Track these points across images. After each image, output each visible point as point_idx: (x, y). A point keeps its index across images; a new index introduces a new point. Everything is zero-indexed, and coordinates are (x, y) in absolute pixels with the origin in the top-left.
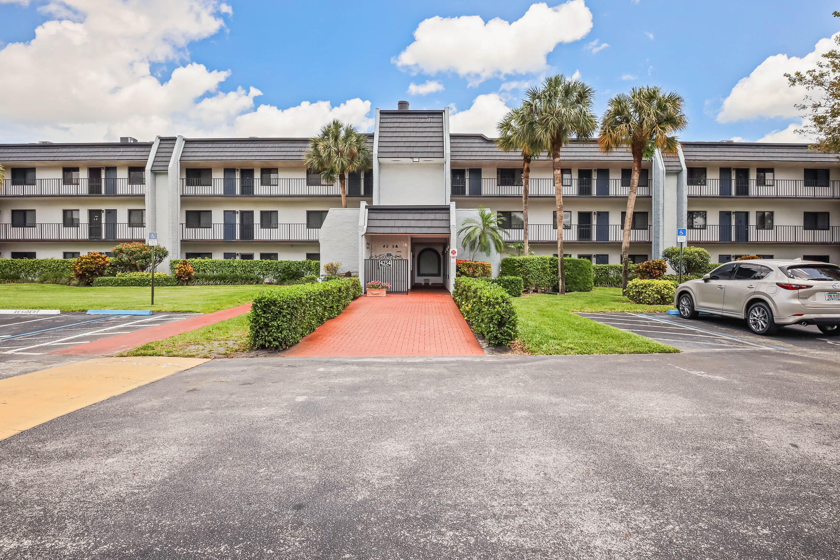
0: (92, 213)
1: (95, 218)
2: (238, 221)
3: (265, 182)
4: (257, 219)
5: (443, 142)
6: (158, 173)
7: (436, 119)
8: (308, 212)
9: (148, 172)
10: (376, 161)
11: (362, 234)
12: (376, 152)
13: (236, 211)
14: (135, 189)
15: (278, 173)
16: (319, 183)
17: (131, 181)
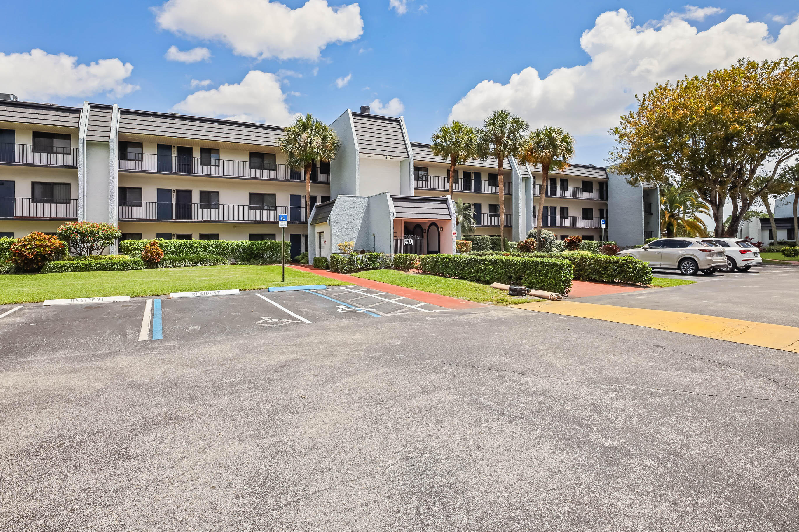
2: (174, 200)
3: (205, 162)
4: (196, 199)
5: (405, 145)
6: (89, 144)
7: (396, 125)
8: (251, 194)
9: (81, 141)
10: (357, 155)
11: (392, 218)
12: (357, 147)
13: (171, 190)
14: (43, 158)
15: (219, 154)
16: (261, 167)
17: (36, 148)
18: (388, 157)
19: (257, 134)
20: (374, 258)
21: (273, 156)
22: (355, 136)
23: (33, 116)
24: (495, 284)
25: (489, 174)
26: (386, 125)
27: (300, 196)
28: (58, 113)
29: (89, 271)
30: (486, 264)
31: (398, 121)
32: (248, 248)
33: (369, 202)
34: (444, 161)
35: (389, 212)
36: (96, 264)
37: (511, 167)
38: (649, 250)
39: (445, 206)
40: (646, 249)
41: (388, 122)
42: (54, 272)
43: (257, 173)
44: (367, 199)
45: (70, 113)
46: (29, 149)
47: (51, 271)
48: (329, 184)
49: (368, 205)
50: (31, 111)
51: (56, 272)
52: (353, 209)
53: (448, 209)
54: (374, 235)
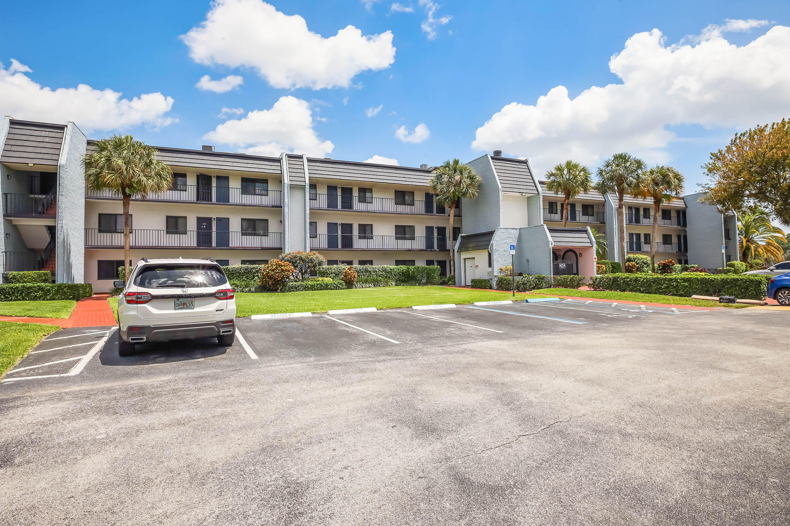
0: (200, 220)
1: (203, 225)
3: (362, 200)
4: (356, 231)
5: (534, 183)
6: (292, 187)
7: (524, 166)
8: (396, 226)
9: (286, 186)
10: (500, 193)
11: (551, 246)
12: (500, 187)
13: (337, 223)
14: (249, 199)
15: (372, 193)
16: (404, 203)
17: (245, 191)
18: (523, 194)
19: (406, 176)
20: (542, 279)
21: (412, 193)
22: (497, 177)
23: (249, 165)
24: (694, 296)
25: (583, 205)
26: (517, 166)
27: (433, 227)
28: (266, 163)
29: (313, 290)
30: (678, 282)
31: (525, 162)
32: (406, 272)
33: (520, 233)
34: (555, 195)
35: (548, 241)
36: (317, 285)
37: (604, 198)
38: (775, 271)
39: (585, 235)
40: (772, 270)
41: (518, 164)
42: (292, 291)
43: (401, 208)
44: (518, 230)
45: (273, 162)
46: (239, 191)
47: (289, 291)
48: (461, 216)
49: (520, 236)
50: (246, 161)
51: (293, 291)
52: (508, 239)
53: (589, 238)
54: (528, 261)
